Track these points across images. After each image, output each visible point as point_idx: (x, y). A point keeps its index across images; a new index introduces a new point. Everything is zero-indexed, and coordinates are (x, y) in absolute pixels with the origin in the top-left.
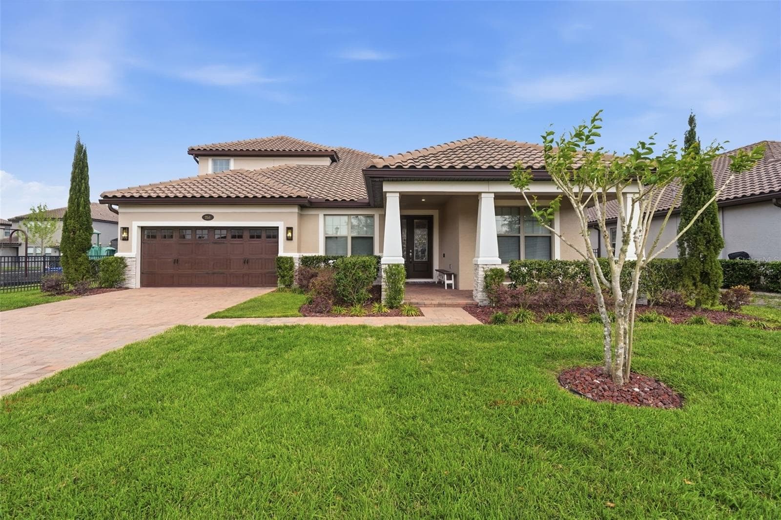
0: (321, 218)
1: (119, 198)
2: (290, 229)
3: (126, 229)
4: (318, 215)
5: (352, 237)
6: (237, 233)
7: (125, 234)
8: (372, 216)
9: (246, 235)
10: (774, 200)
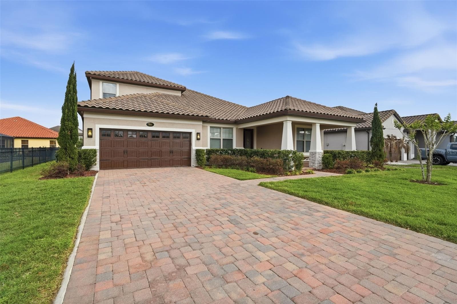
0: (209, 128)
1: (82, 107)
2: (198, 134)
3: (90, 130)
4: (207, 126)
5: (223, 139)
6: (166, 134)
7: (90, 133)
8: (232, 129)
9: (171, 136)
10: (367, 130)
